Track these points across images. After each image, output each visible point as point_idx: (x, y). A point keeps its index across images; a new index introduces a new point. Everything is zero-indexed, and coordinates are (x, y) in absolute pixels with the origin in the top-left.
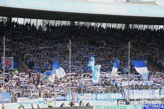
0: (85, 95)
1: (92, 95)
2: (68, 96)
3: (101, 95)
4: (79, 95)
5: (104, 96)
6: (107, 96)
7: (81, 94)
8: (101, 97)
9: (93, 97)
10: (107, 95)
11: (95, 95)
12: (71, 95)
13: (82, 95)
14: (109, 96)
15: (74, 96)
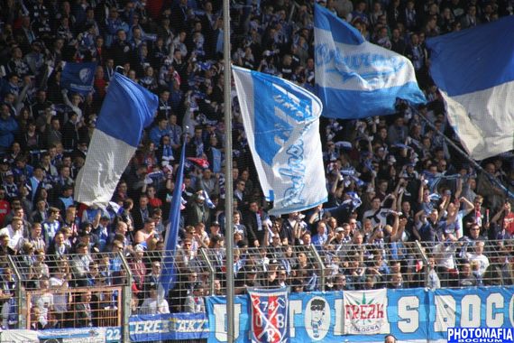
0: (338, 303)
1: (393, 302)
2: (220, 310)
3: (458, 299)
4: (295, 306)
5: (483, 311)
6: (504, 310)
7: (316, 296)
8: (457, 313)
9: (404, 313)
11: (413, 301)
12: (237, 308)
13: (318, 305)
15: (262, 307)
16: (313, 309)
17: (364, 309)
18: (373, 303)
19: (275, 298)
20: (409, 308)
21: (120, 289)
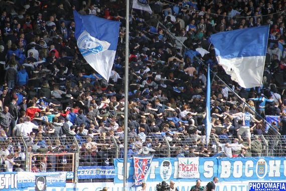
3: (232, 163)
4: (156, 164)
5: (244, 169)
6: (253, 169)
7: (165, 159)
8: (232, 169)
9: (206, 169)
10: (255, 164)
13: (166, 164)
14: (262, 166)
15: (139, 164)
16: (164, 166)
17: (188, 166)
18: (192, 164)
19: (146, 160)
20: (209, 166)
21: (73, 154)
